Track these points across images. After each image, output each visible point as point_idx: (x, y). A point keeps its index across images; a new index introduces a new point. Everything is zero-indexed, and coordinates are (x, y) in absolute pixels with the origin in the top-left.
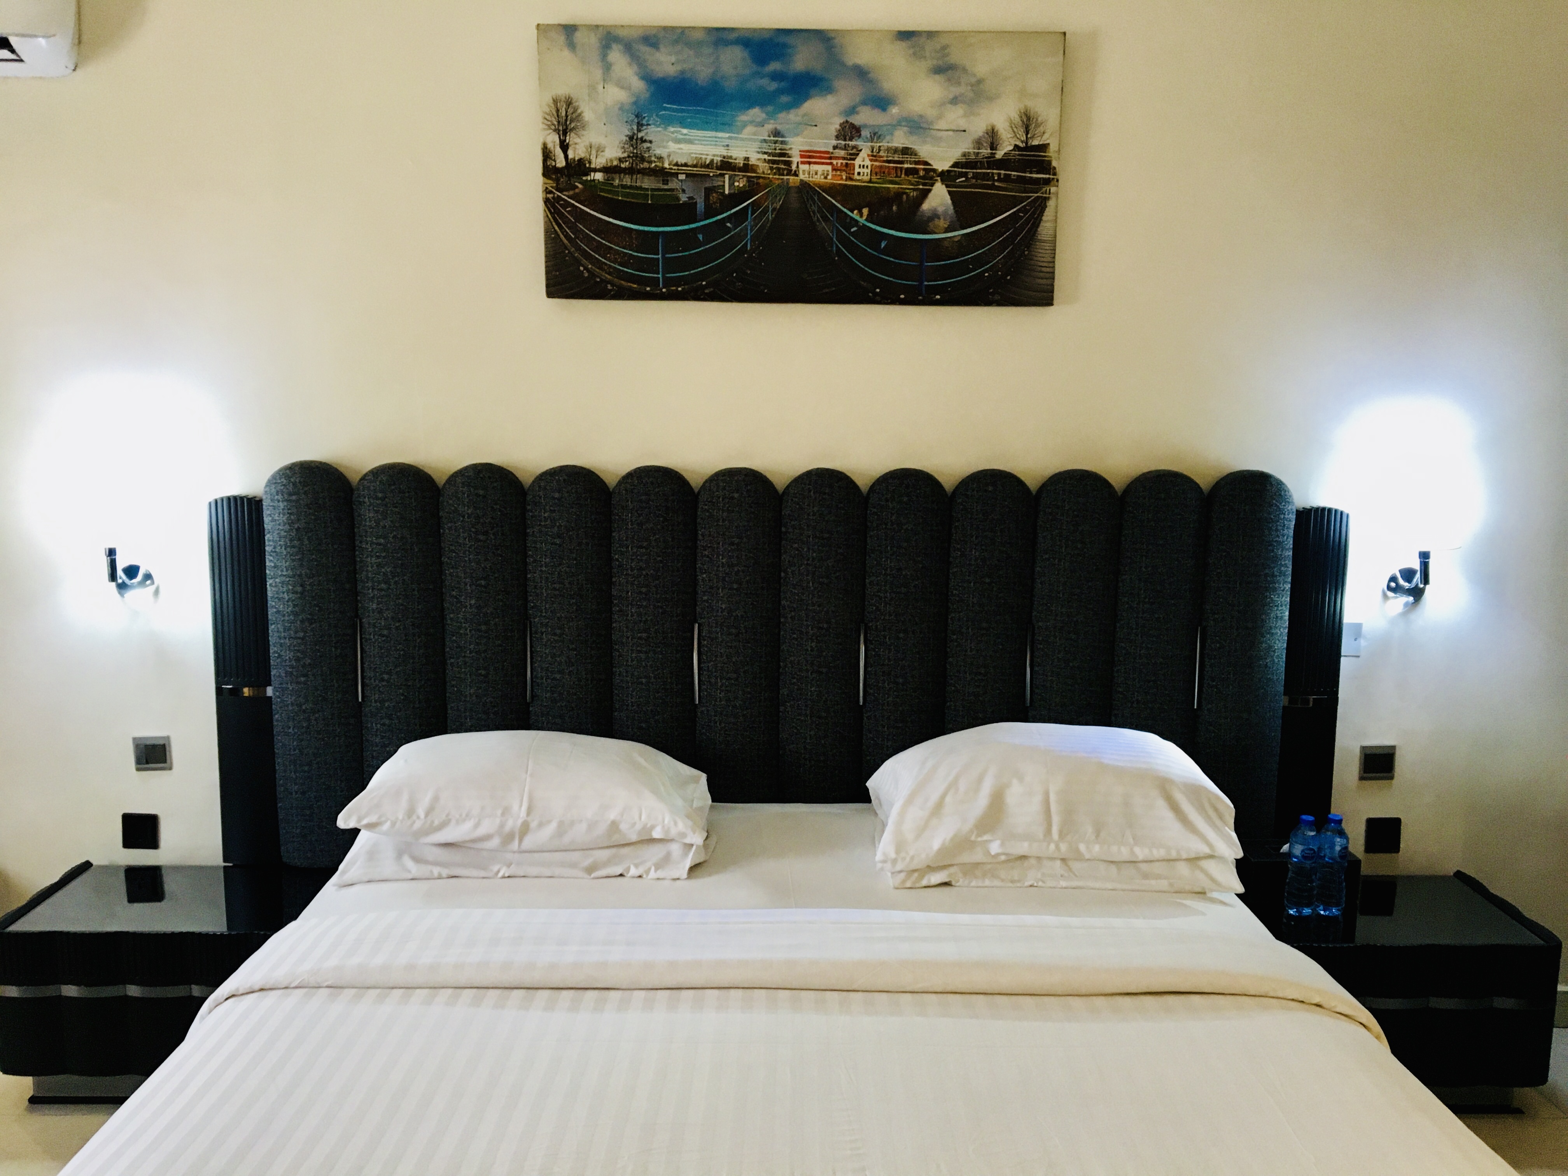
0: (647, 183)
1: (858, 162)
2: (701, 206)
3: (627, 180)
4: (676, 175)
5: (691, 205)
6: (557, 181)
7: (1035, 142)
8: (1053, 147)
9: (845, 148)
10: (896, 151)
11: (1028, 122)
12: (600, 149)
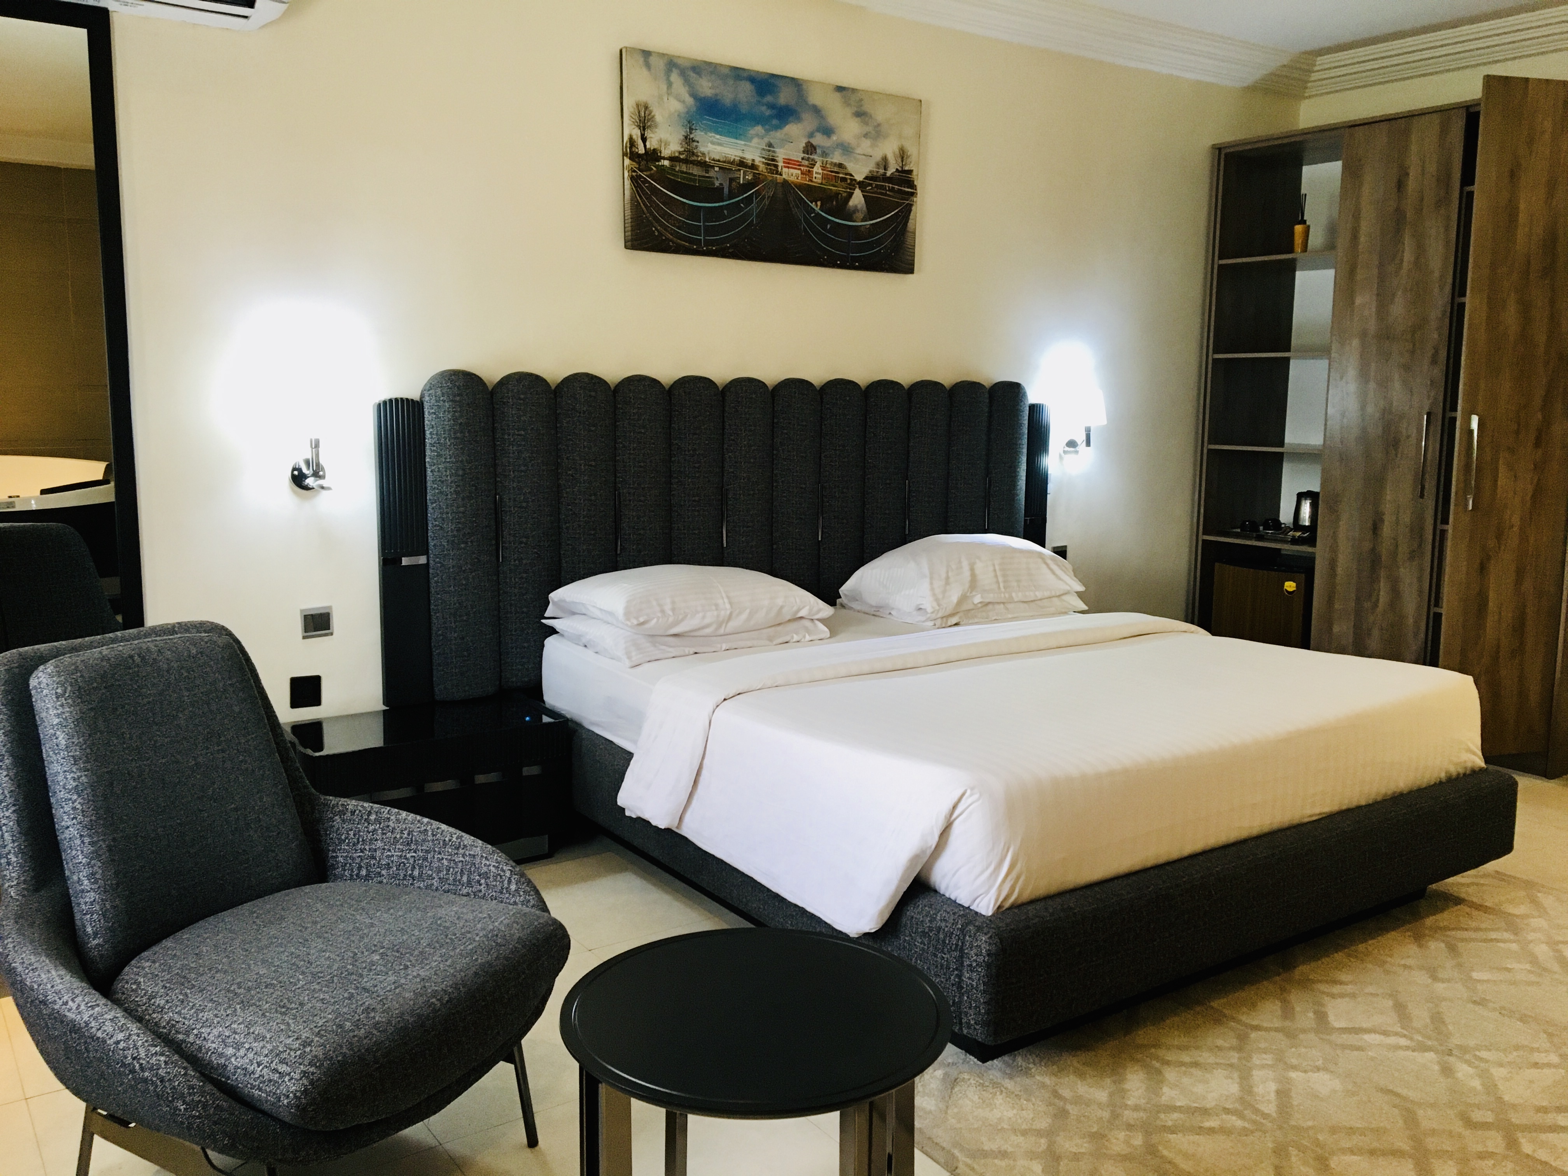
0: (696, 171)
1: (815, 170)
2: (726, 190)
3: (684, 168)
4: (713, 167)
5: (720, 189)
6: (639, 163)
7: (907, 168)
8: (915, 173)
9: (808, 159)
10: (835, 165)
11: (903, 155)
12: (667, 144)
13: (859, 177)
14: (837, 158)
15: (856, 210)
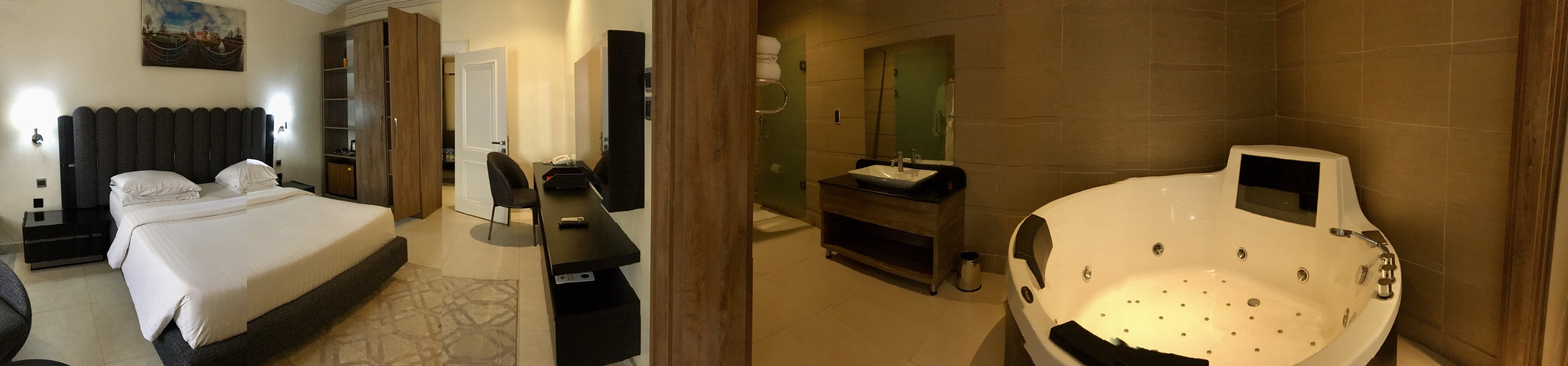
0: (165, 37)
1: (208, 36)
2: (176, 44)
3: (161, 37)
4: (171, 36)
5: (174, 44)
6: (147, 37)
7: (240, 35)
8: (243, 37)
9: (205, 32)
10: (215, 34)
11: (238, 30)
12: (155, 29)
13: (222, 38)
14: (216, 32)
15: (221, 49)
